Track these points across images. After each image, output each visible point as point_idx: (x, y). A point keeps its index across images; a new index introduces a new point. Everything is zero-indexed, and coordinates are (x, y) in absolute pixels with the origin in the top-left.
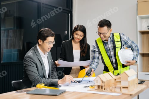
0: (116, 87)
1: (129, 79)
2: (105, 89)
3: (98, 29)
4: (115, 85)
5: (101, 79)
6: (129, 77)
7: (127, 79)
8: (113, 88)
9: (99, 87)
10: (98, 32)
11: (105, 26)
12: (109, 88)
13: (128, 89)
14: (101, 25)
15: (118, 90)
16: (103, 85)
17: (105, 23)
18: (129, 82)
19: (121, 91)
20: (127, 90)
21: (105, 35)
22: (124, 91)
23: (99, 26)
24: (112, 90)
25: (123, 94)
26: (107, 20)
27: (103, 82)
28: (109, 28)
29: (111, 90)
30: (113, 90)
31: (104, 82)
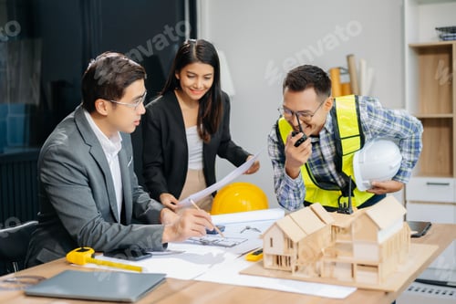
0: (335, 264)
1: (382, 238)
2: (300, 269)
3: (286, 99)
4: (331, 257)
5: (284, 233)
6: (380, 229)
7: (375, 238)
8: (325, 264)
9: (278, 259)
10: (285, 108)
11: (310, 87)
12: (313, 265)
13: (377, 271)
14: (294, 82)
15: (343, 274)
16: (292, 253)
17: (308, 79)
18: (381, 247)
19: (353, 275)
20: (374, 274)
21: (309, 118)
22: (364, 278)
23: (287, 89)
24: (322, 275)
25: (359, 289)
26: (315, 68)
27: (291, 244)
28: (324, 96)
29: (320, 271)
30: (326, 273)
31: (294, 246)
